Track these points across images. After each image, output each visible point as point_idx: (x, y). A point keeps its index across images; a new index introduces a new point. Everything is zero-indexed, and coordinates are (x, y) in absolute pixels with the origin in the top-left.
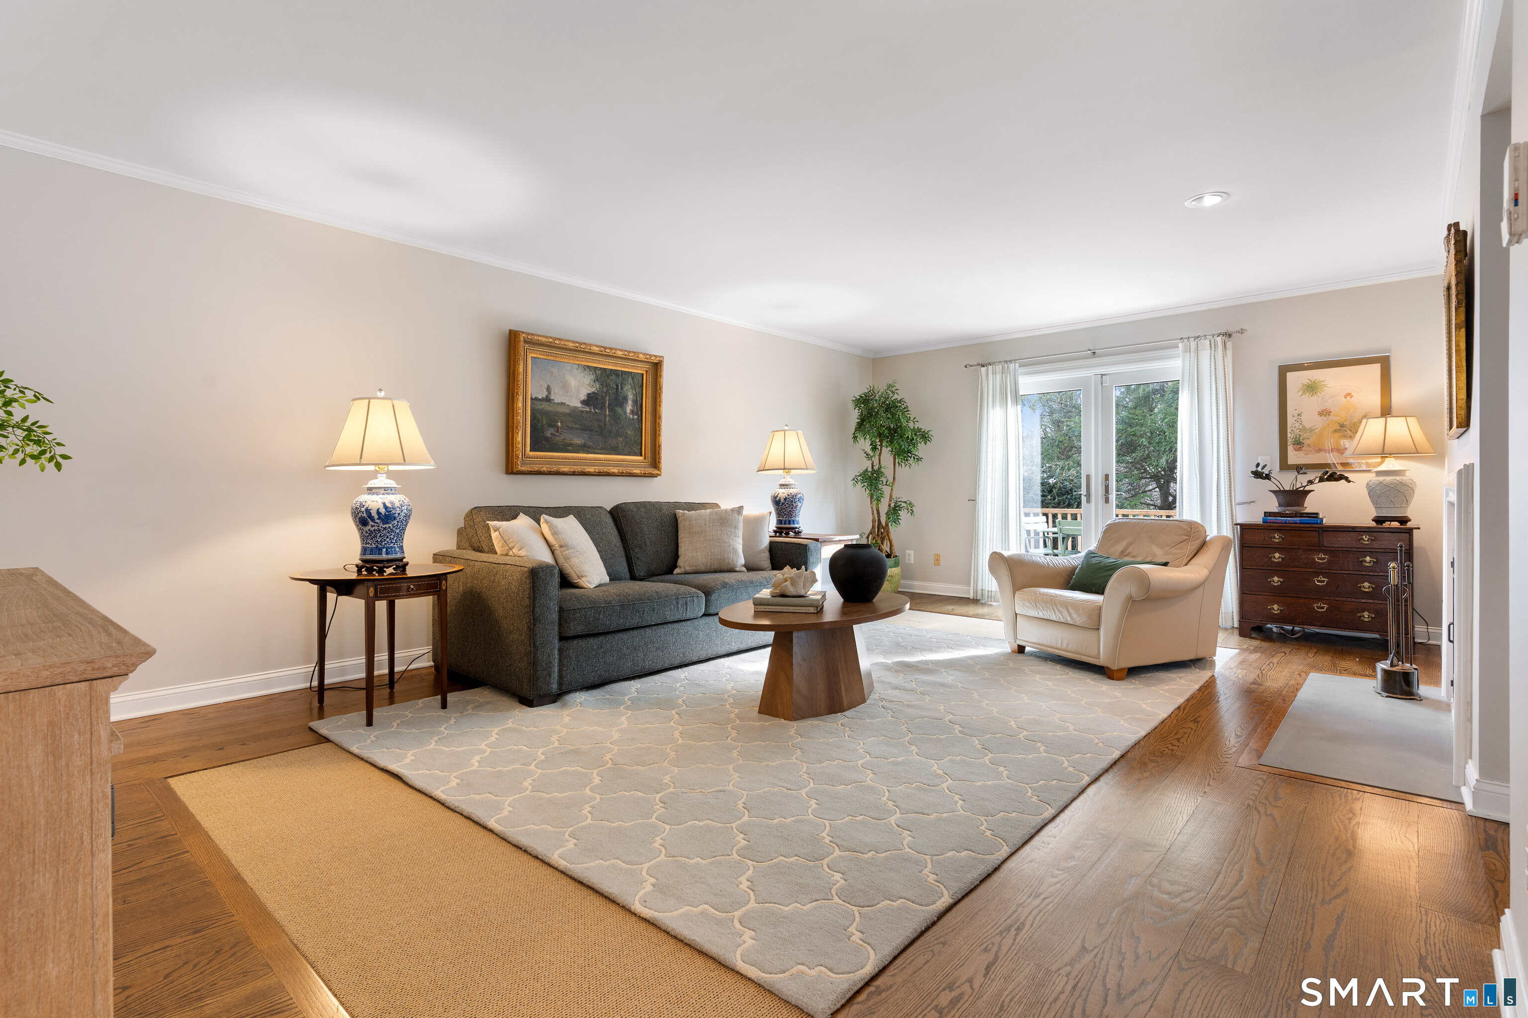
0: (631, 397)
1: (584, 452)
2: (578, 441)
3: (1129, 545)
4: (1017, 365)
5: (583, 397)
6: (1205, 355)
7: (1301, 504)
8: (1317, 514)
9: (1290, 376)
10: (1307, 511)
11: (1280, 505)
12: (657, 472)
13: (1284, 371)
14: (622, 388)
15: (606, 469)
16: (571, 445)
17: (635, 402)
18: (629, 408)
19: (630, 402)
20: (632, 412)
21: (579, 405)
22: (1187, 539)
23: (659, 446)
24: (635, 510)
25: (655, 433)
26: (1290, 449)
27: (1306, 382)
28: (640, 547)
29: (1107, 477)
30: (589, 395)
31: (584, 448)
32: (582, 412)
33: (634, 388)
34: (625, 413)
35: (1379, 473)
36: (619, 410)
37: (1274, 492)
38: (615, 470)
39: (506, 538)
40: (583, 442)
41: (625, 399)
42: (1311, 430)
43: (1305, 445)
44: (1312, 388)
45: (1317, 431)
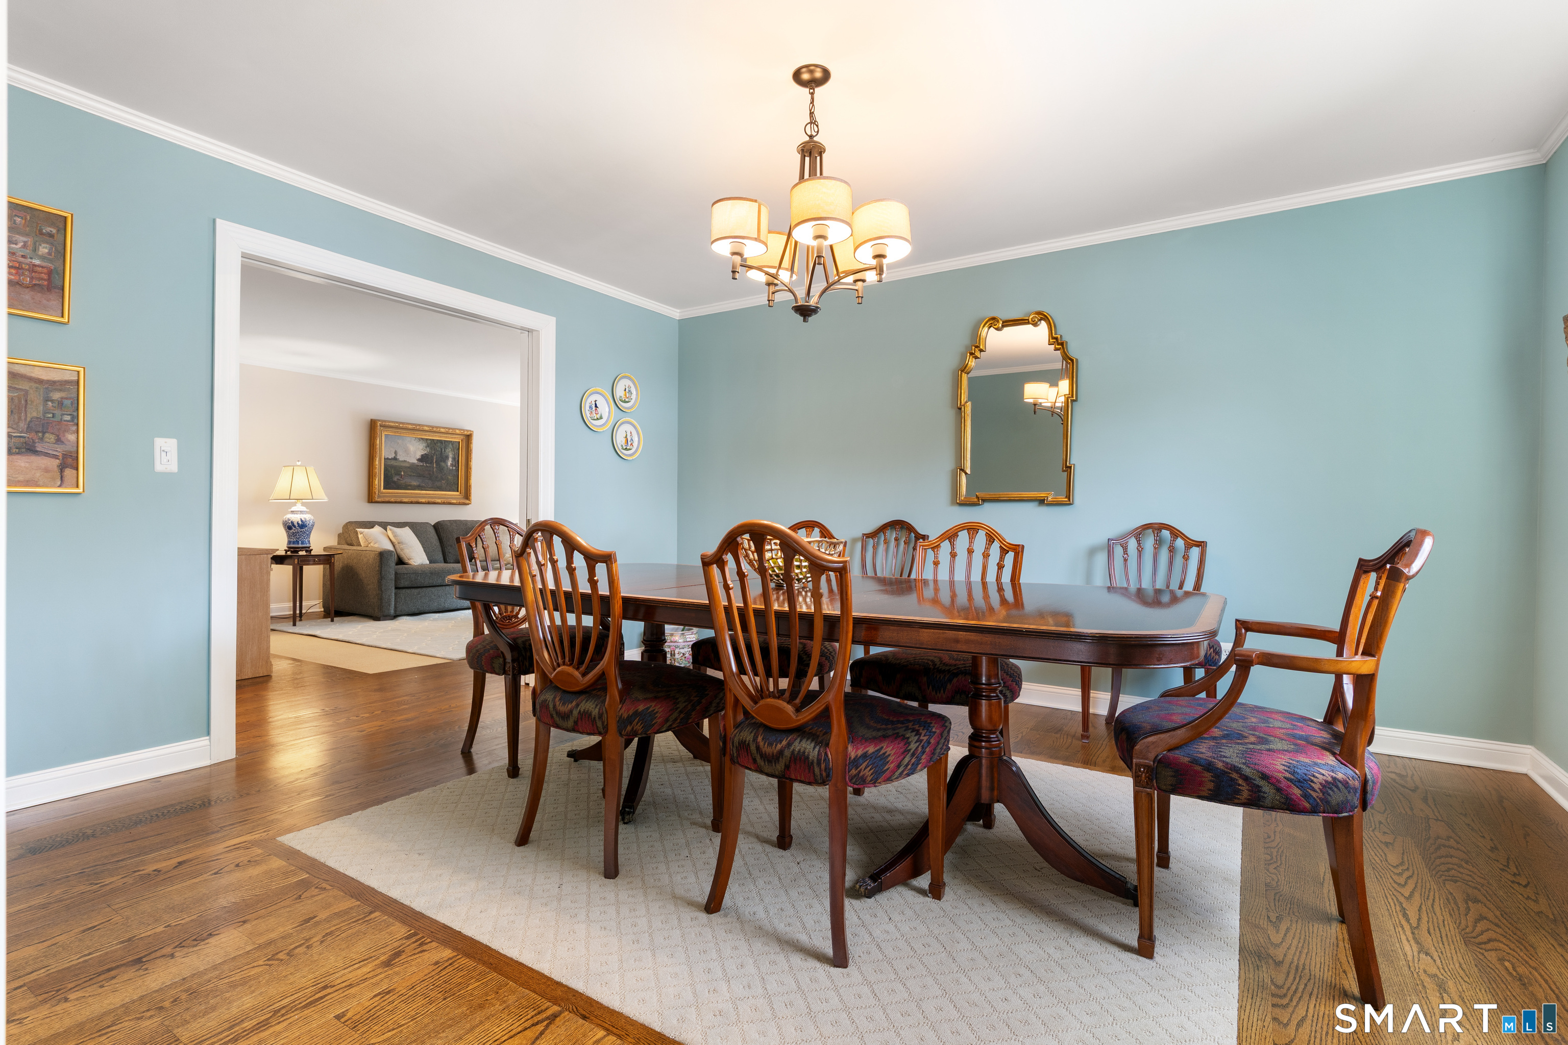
0: (451, 455)
1: (419, 490)
2: (415, 483)
5: (418, 456)
12: (468, 502)
14: (445, 451)
15: (433, 500)
16: (410, 485)
17: (454, 459)
18: (450, 462)
19: (450, 459)
20: (452, 465)
21: (416, 462)
23: (470, 486)
24: (449, 524)
25: (467, 478)
28: (451, 546)
30: (422, 455)
31: (419, 487)
32: (418, 466)
33: (453, 450)
34: (447, 466)
36: (443, 464)
38: (439, 501)
39: (367, 538)
40: (418, 484)
41: (447, 457)
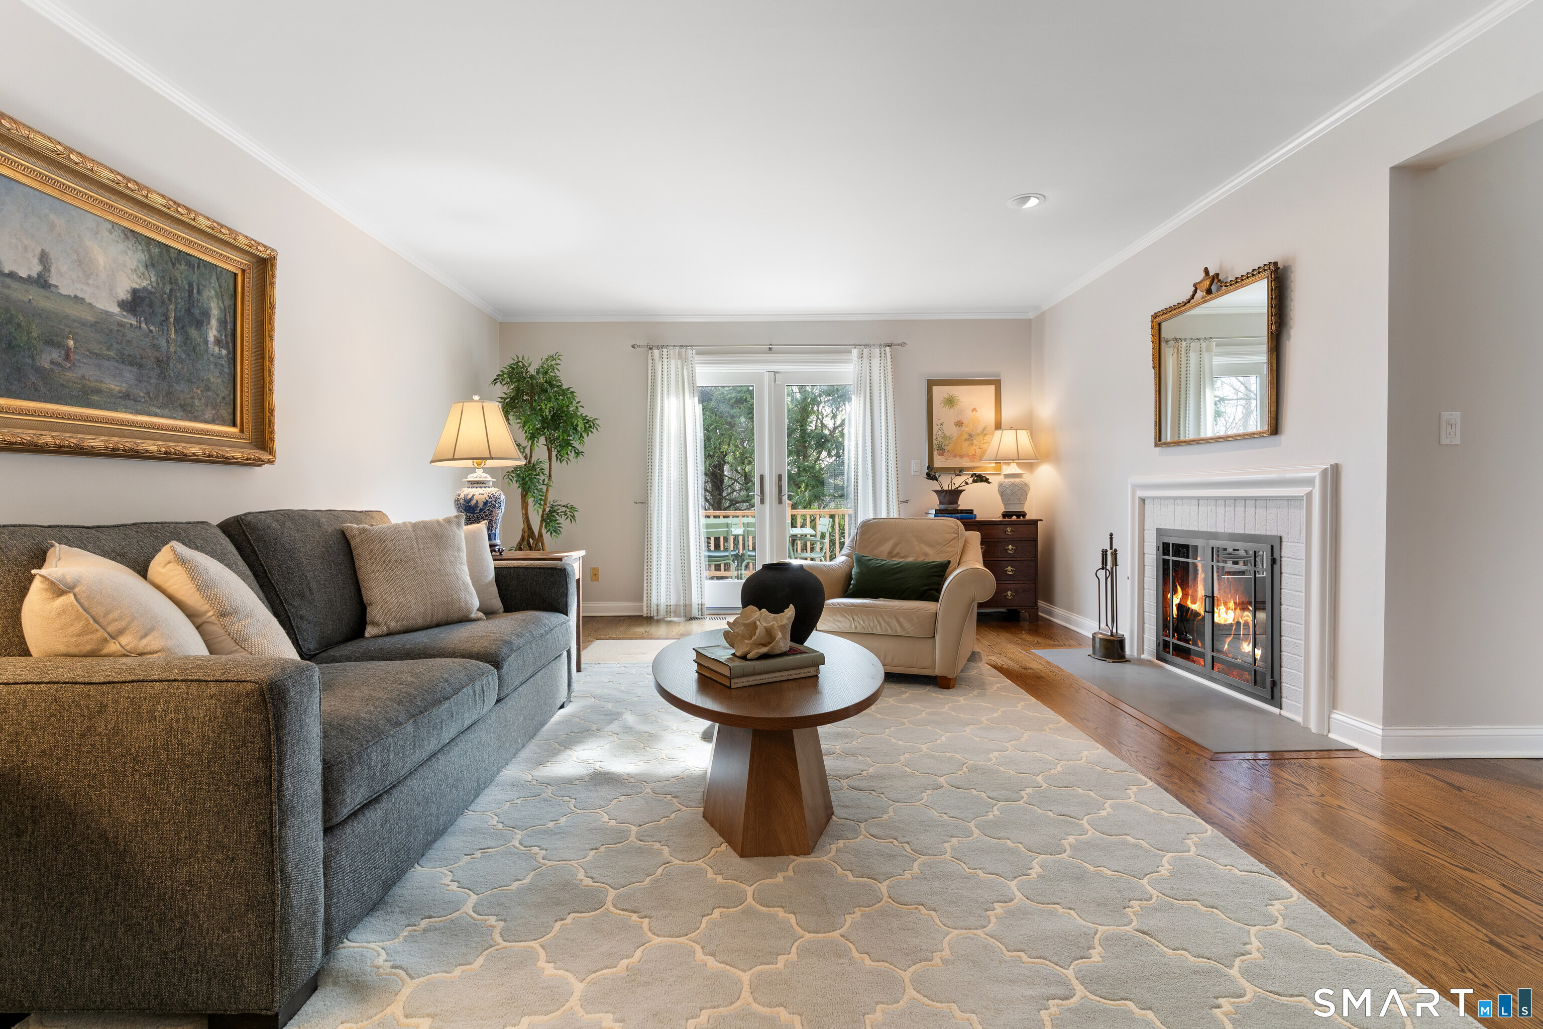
0: (215, 312)
1: (127, 410)
2: (114, 385)
3: (896, 545)
4: (694, 351)
5: (123, 293)
6: (876, 362)
7: (956, 502)
8: (972, 510)
9: (935, 389)
10: (959, 508)
11: (941, 503)
12: (266, 456)
13: (931, 384)
14: (199, 292)
15: (180, 447)
16: (99, 391)
17: (222, 323)
18: (212, 333)
19: (214, 322)
20: (218, 342)
21: (116, 310)
22: (956, 537)
23: (272, 411)
24: (275, 525)
25: (263, 387)
26: (935, 453)
27: (946, 396)
28: (302, 596)
29: (780, 477)
30: (135, 292)
31: (126, 400)
32: (121, 325)
33: (220, 296)
34: (206, 342)
35: (1007, 476)
36: (193, 332)
37: (936, 491)
38: (198, 450)
40: (124, 387)
41: (206, 314)
42: (950, 438)
43: (946, 451)
44: (950, 402)
45: (954, 439)
